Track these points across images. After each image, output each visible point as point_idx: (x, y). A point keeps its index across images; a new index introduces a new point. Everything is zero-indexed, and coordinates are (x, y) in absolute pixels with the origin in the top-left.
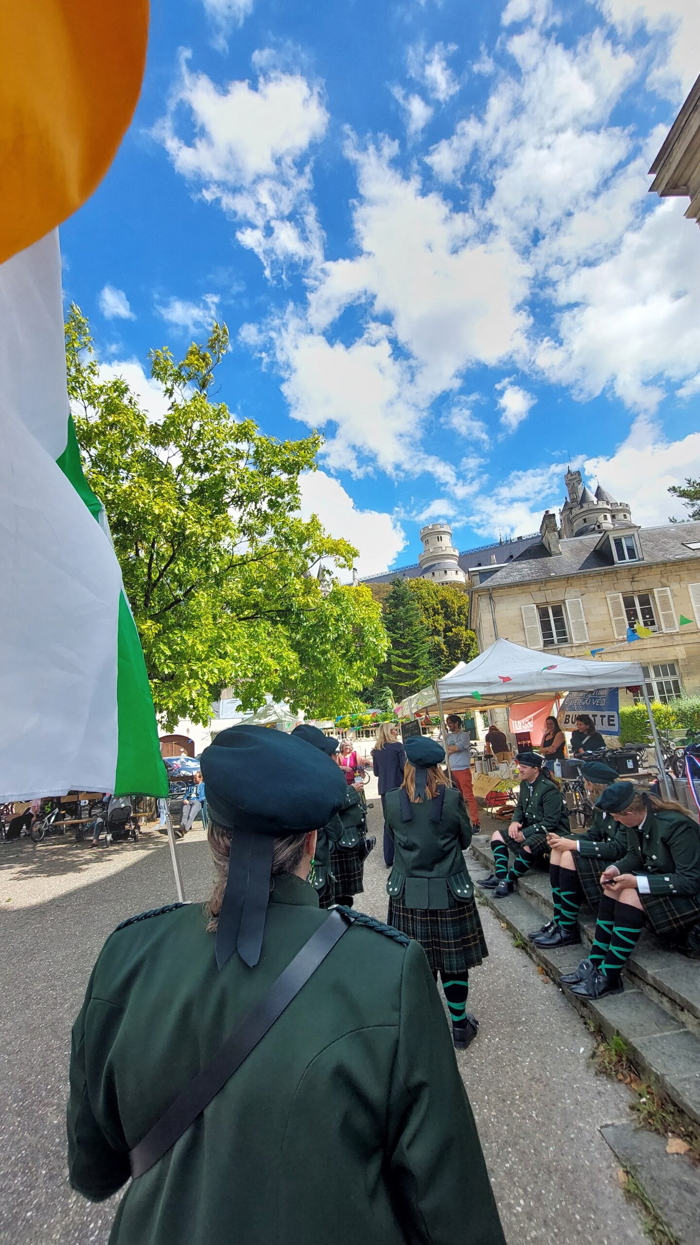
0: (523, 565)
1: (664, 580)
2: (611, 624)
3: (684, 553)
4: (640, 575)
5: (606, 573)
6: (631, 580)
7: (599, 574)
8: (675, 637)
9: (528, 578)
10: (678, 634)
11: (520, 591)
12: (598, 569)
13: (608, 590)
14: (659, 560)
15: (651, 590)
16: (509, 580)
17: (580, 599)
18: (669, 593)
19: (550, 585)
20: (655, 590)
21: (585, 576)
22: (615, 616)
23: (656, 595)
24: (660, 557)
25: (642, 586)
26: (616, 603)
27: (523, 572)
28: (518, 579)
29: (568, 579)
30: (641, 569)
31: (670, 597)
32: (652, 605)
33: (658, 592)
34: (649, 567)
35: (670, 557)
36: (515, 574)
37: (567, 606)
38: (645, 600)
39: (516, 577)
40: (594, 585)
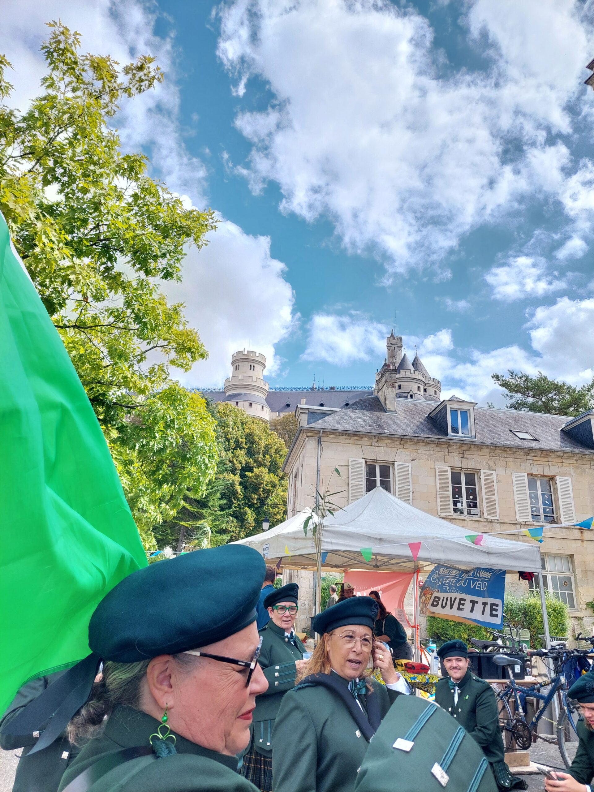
0: (357, 415)
1: (491, 463)
2: (436, 498)
3: (513, 441)
4: (471, 452)
5: (439, 443)
6: (461, 455)
7: (432, 443)
8: (494, 524)
9: (361, 429)
10: (497, 522)
11: (351, 442)
12: (431, 436)
13: (437, 460)
14: (490, 441)
15: (478, 471)
16: (341, 427)
17: (410, 465)
18: (495, 478)
19: (383, 443)
20: (482, 472)
21: (418, 441)
22: (442, 490)
23: (482, 477)
24: (489, 439)
25: (470, 464)
26: (443, 477)
27: (356, 422)
28: (350, 427)
29: (402, 440)
30: (473, 446)
31: (495, 481)
32: (477, 487)
33: (486, 474)
34: (479, 446)
35: (500, 441)
36: (348, 421)
37: (396, 468)
38: (471, 480)
39: (348, 426)
40: (425, 452)
